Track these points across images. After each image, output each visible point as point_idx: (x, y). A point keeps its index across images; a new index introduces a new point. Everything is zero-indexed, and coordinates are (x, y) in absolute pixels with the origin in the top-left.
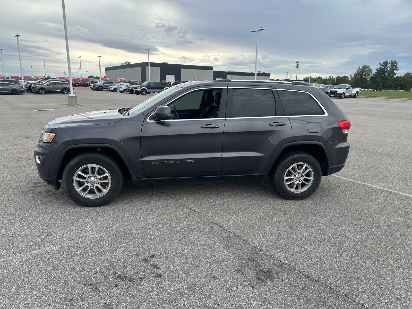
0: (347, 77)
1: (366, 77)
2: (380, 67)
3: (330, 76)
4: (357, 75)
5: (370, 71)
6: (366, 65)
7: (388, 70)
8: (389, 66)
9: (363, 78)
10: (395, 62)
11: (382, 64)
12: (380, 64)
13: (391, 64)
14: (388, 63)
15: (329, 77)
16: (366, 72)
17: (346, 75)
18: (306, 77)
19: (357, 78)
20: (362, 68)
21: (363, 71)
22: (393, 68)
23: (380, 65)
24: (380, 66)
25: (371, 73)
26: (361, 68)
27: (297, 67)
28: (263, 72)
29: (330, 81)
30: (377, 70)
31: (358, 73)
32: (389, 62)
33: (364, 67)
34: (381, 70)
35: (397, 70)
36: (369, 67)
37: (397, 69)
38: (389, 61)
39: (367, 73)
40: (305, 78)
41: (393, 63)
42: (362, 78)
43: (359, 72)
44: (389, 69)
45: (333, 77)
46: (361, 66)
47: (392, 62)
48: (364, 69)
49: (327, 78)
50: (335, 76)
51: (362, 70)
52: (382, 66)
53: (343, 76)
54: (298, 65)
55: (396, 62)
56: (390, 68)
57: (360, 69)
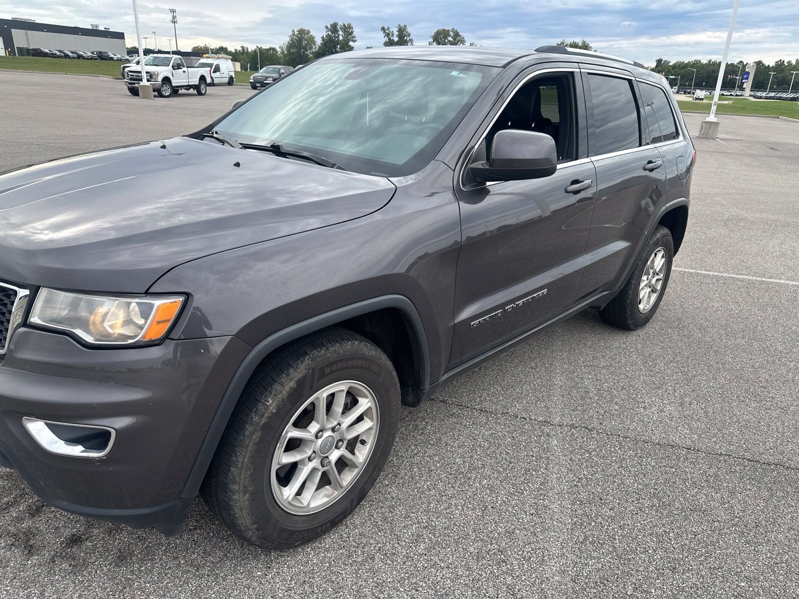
0: (274, 49)
1: (307, 51)
2: (327, 34)
3: (241, 47)
4: (291, 47)
5: (312, 40)
6: (304, 28)
7: (341, 41)
8: (341, 32)
9: (302, 53)
10: (350, 27)
11: (329, 27)
12: (327, 27)
13: (344, 29)
14: (339, 26)
15: (241, 49)
16: (306, 42)
17: (273, 46)
18: (196, 46)
19: (293, 53)
20: (298, 34)
21: (300, 40)
22: (347, 37)
23: (326, 29)
24: (326, 32)
25: (315, 44)
26: (296, 32)
27: (174, 22)
28: (105, 28)
29: (245, 56)
30: (323, 38)
31: (293, 42)
32: (341, 26)
33: (301, 31)
34: (328, 39)
35: (354, 41)
36: (309, 32)
37: (354, 39)
38: (340, 24)
39: (307, 44)
40: (195, 48)
41: (347, 28)
42: (300, 54)
43: (295, 41)
44: (341, 38)
45: (247, 49)
46: (295, 30)
47: (344, 25)
48: (301, 35)
49: (236, 50)
50: (251, 48)
51: (299, 38)
52: (330, 33)
53: (268, 48)
54: (174, 17)
55: (350, 25)
56: (343, 36)
57: (294, 34)
